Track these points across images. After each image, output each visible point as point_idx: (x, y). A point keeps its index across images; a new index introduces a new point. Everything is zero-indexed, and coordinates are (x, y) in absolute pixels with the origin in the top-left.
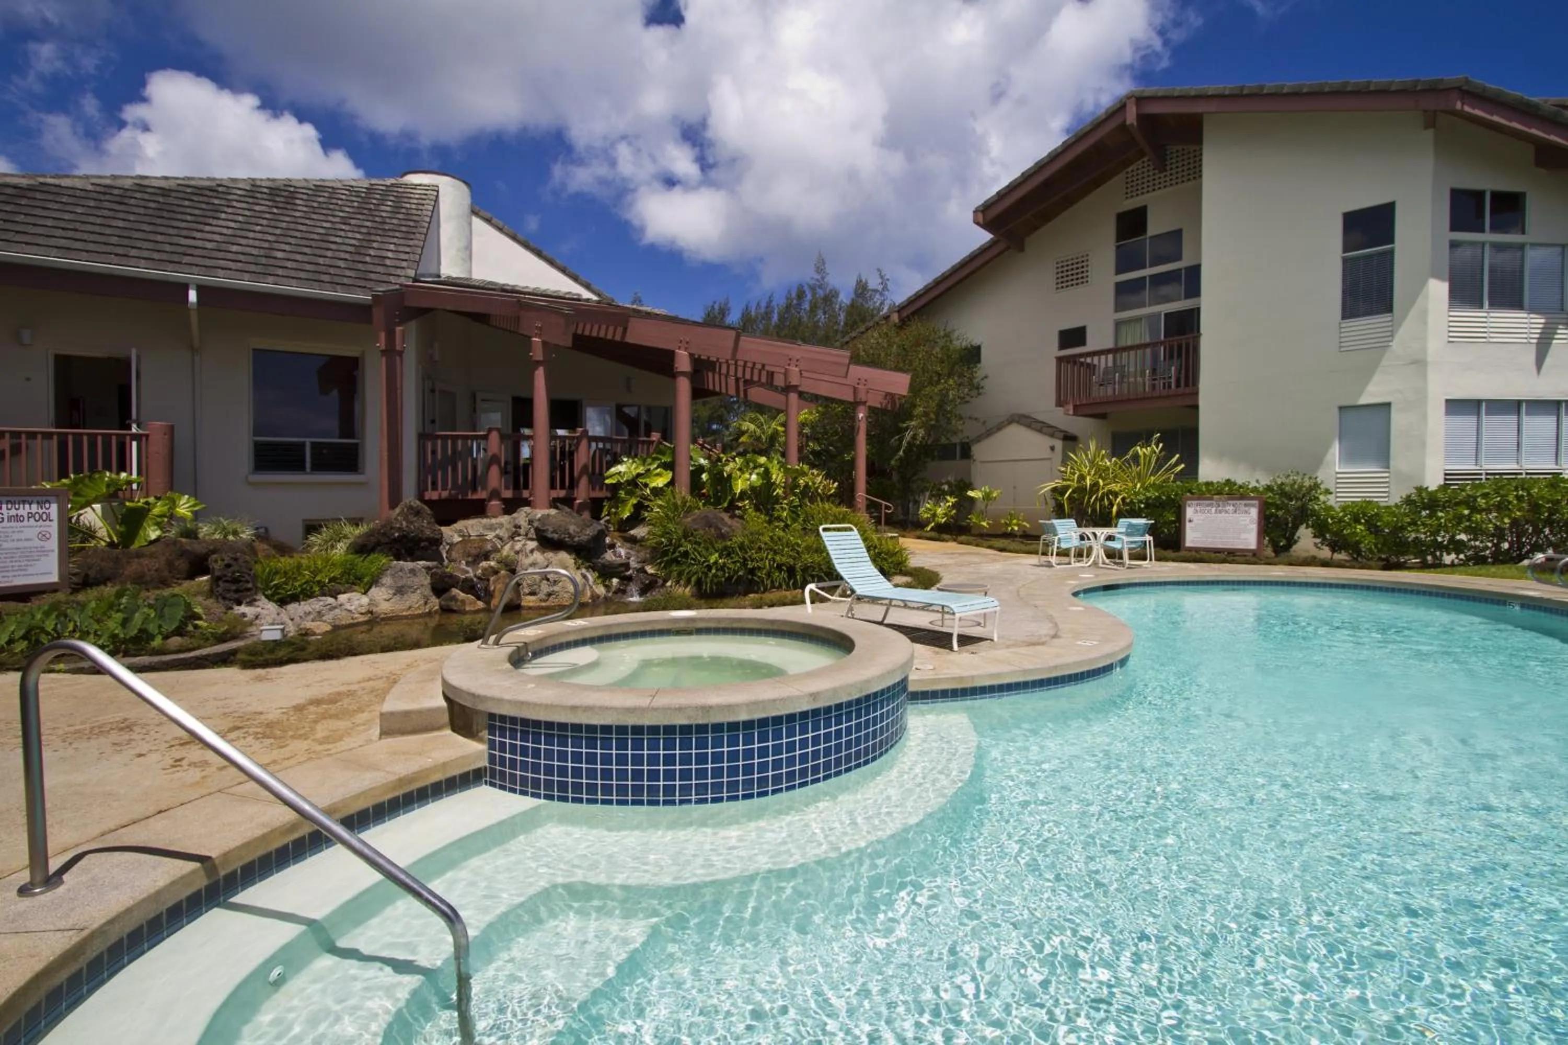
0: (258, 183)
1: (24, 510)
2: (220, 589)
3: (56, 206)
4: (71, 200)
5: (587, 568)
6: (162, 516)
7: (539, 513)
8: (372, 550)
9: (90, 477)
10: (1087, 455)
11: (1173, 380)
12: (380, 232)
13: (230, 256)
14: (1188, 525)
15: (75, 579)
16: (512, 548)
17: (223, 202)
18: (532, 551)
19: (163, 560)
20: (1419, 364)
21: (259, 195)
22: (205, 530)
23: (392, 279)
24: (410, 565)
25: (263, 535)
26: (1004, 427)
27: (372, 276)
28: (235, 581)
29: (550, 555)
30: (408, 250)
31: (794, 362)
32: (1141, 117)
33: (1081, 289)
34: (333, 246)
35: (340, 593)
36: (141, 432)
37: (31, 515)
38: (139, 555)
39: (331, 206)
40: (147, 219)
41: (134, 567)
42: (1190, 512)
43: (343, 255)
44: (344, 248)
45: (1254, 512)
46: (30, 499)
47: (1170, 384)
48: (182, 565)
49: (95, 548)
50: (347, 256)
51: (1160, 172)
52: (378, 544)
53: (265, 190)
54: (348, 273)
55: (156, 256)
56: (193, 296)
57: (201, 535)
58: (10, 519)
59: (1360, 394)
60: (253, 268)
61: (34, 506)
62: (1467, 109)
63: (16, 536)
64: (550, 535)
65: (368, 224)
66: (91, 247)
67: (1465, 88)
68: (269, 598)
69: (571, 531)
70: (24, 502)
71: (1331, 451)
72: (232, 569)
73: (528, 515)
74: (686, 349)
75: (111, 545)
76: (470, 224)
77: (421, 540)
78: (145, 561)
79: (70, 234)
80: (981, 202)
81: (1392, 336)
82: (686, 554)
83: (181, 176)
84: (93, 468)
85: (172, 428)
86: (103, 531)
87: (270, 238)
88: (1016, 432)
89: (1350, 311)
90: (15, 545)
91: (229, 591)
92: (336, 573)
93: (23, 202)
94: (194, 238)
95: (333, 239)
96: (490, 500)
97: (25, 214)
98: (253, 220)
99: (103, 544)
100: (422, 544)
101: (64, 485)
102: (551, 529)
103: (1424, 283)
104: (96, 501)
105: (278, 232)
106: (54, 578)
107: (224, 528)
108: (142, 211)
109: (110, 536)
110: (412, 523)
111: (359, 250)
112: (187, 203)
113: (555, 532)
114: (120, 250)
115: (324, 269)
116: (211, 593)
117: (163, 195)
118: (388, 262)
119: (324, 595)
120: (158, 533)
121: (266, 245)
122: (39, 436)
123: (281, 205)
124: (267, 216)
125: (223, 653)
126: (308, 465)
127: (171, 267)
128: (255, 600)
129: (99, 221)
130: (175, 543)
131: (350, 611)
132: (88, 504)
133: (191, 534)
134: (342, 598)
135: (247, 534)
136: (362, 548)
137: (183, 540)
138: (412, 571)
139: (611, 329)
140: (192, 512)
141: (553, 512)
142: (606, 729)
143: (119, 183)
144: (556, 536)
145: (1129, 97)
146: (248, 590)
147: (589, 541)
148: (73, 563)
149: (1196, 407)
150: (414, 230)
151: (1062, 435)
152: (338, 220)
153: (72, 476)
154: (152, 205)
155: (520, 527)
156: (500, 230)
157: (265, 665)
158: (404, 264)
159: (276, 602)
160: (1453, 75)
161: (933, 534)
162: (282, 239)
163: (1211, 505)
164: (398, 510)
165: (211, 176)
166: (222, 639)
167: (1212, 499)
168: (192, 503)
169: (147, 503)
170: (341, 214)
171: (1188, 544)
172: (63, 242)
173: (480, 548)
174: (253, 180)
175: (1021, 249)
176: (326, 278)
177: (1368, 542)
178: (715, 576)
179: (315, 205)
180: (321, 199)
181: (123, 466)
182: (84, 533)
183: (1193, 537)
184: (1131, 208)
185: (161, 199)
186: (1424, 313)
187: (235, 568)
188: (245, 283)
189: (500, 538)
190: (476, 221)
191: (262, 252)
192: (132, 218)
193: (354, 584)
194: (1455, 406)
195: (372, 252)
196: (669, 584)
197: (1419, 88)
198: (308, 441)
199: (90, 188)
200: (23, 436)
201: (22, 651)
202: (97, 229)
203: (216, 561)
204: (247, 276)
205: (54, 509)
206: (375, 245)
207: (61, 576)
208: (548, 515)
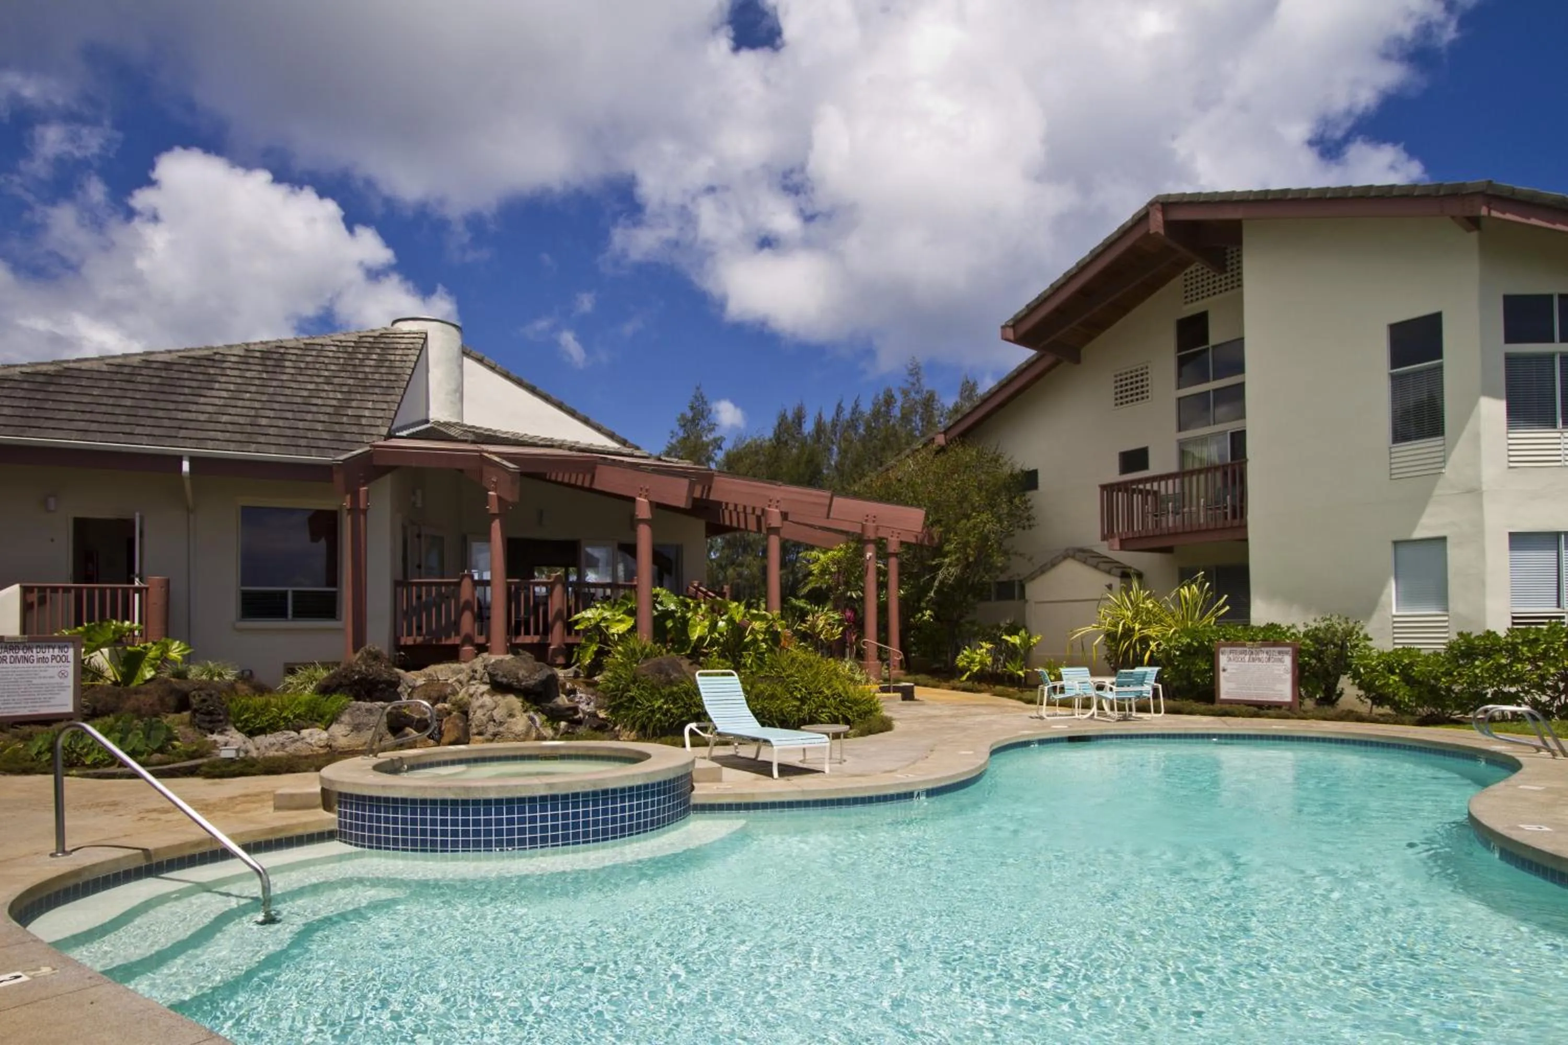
0: (252, 347)
1: (49, 653)
2: (196, 720)
3: (76, 390)
4: (89, 383)
5: (536, 711)
6: (156, 659)
7: (493, 659)
8: (334, 691)
9: (100, 625)
10: (1129, 597)
11: (1229, 510)
12: (360, 390)
13: (220, 427)
14: (1222, 675)
15: (86, 711)
16: (467, 691)
17: (218, 371)
18: (482, 694)
19: (156, 697)
20: (1474, 492)
21: (251, 360)
22: (194, 672)
23: (365, 438)
24: (368, 705)
25: (246, 677)
26: (1060, 562)
27: (347, 437)
28: (210, 713)
29: (499, 698)
30: (385, 406)
31: (774, 503)
32: (1168, 224)
33: (1140, 406)
34: (314, 409)
35: (303, 728)
36: (143, 585)
37: (54, 658)
38: (137, 692)
39: (318, 366)
40: (152, 396)
41: (131, 703)
42: (1223, 660)
43: (322, 418)
44: (323, 409)
45: (1288, 660)
46: (53, 644)
47: (1226, 513)
48: (172, 701)
49: (102, 687)
50: (326, 418)
51: (1221, 274)
52: (340, 685)
53: (258, 354)
54: (325, 435)
55: (157, 431)
56: (186, 466)
57: (190, 676)
58: (39, 660)
59: (1414, 526)
60: (238, 437)
61: (56, 650)
62: (1494, 214)
63: (42, 674)
64: (499, 679)
65: (351, 382)
66: (105, 427)
67: (1490, 192)
68: (239, 730)
69: (520, 676)
70: (49, 647)
71: (1386, 591)
72: (207, 703)
73: (484, 660)
74: (646, 497)
75: (116, 683)
76: (461, 366)
77: (379, 682)
78: (141, 697)
79: (88, 416)
80: (1011, 316)
81: (1444, 461)
82: (632, 699)
83: (182, 348)
84: (102, 617)
85: (168, 582)
86: (110, 672)
87: (257, 405)
88: (1071, 569)
89: (1401, 434)
90: (43, 681)
91: (204, 721)
92: (301, 710)
93: (51, 388)
94: (190, 411)
95: (314, 401)
96: (463, 644)
97: (53, 401)
98: (244, 388)
99: (109, 682)
100: (380, 686)
101: (79, 633)
102: (501, 673)
103: (1474, 404)
104: (104, 645)
105: (264, 398)
106: (70, 709)
107: (210, 671)
108: (146, 387)
109: (115, 676)
110: (370, 666)
111: (338, 411)
112: (186, 375)
113: (504, 676)
114: (127, 429)
115: (301, 433)
116: (191, 724)
117: (166, 369)
118: (364, 421)
119: (288, 729)
120: (153, 673)
121: (253, 413)
122: (60, 591)
123: (270, 369)
124: (257, 382)
125: (192, 766)
126: (290, 612)
127: (169, 441)
128: (226, 730)
129: (111, 401)
130: (166, 681)
131: (311, 744)
132: (97, 648)
133: (181, 675)
134: (305, 732)
135: (230, 675)
136: (325, 690)
137: (173, 680)
138: (369, 711)
139: (581, 477)
140: (183, 656)
141: (509, 657)
142: (404, 801)
143: (128, 361)
144: (505, 680)
145: (1151, 204)
146: (220, 721)
147: (536, 685)
148: (85, 697)
149: (1246, 540)
150: (395, 384)
151: (1119, 571)
152: (321, 380)
153: (86, 624)
154: (156, 381)
155: (476, 672)
156: (492, 369)
157: (222, 776)
158: (379, 422)
159: (245, 733)
160: (1475, 179)
161: (969, 684)
162: (268, 405)
163: (1244, 652)
164: (358, 655)
165: (209, 345)
166: (192, 756)
167: (1244, 645)
168: (182, 647)
169: (145, 648)
170: (326, 373)
171: (1223, 695)
172: (82, 425)
173: (441, 691)
174: (248, 345)
175: (1077, 359)
176: (303, 442)
177: (1404, 694)
178: (659, 720)
179: (302, 365)
180: (309, 359)
181: (127, 615)
182: (94, 673)
183: (1227, 689)
184: (1189, 314)
185: (163, 374)
186: (1477, 436)
187: (210, 702)
188: (232, 453)
189: (460, 682)
190: (468, 363)
191: (248, 420)
192: (138, 395)
193: (316, 721)
194: (1519, 540)
195: (350, 412)
196: (617, 728)
197: (1442, 193)
198: (290, 590)
199: (105, 368)
200: (48, 591)
201: (47, 761)
202: (109, 409)
203: (194, 697)
204: (232, 445)
205: (71, 652)
206: (354, 404)
207: (75, 707)
208: (502, 661)
